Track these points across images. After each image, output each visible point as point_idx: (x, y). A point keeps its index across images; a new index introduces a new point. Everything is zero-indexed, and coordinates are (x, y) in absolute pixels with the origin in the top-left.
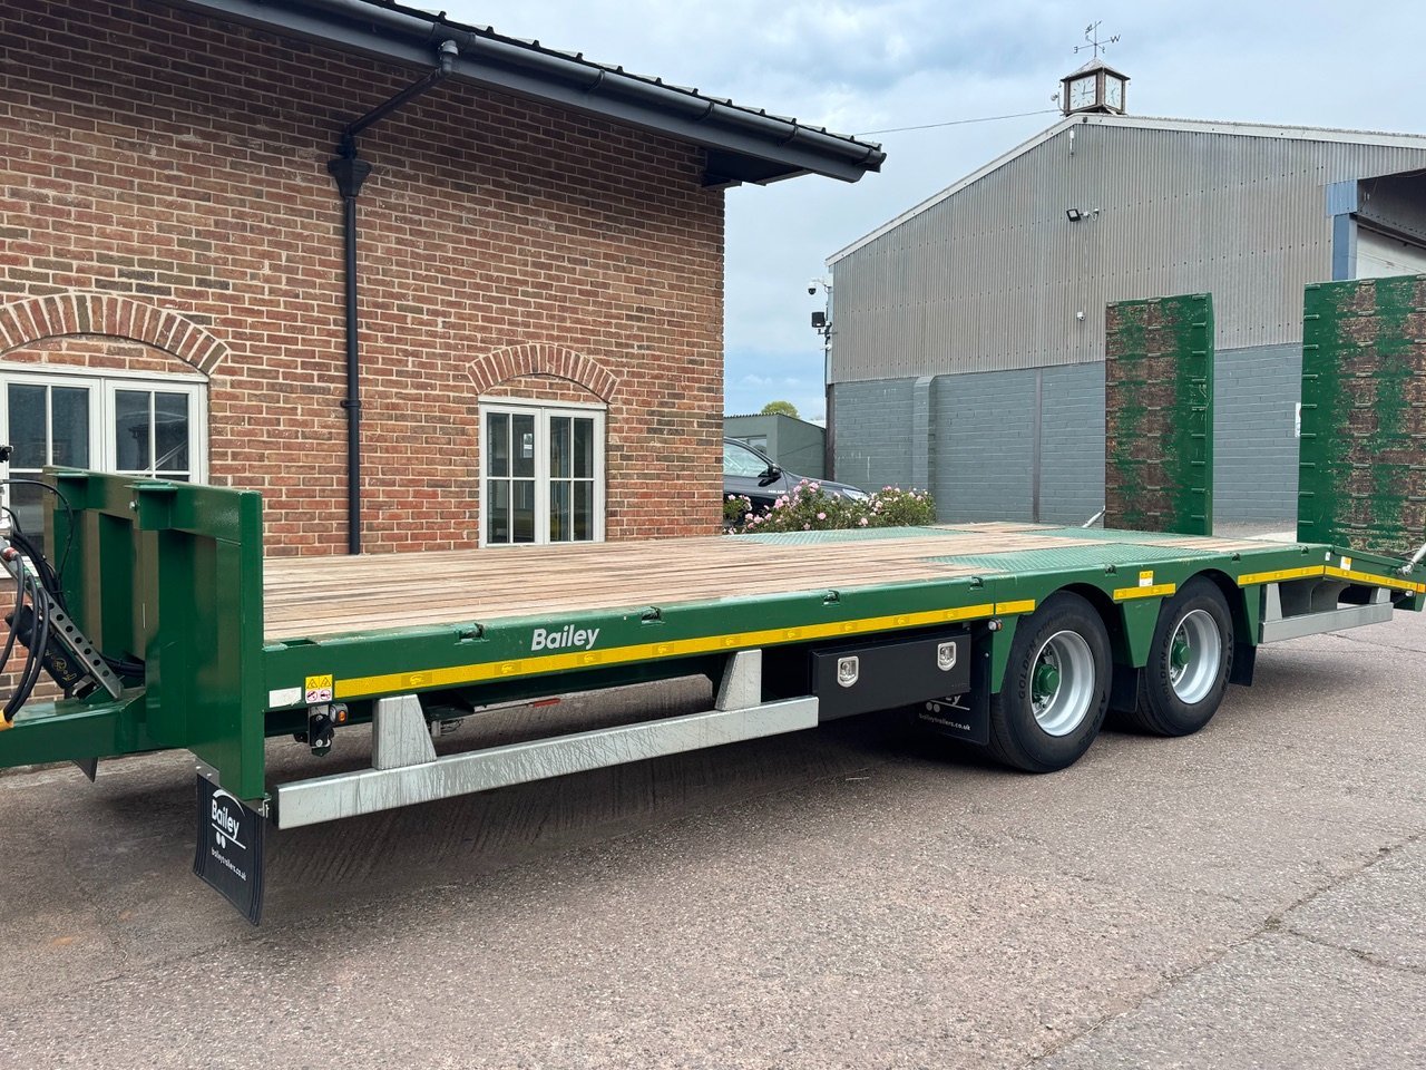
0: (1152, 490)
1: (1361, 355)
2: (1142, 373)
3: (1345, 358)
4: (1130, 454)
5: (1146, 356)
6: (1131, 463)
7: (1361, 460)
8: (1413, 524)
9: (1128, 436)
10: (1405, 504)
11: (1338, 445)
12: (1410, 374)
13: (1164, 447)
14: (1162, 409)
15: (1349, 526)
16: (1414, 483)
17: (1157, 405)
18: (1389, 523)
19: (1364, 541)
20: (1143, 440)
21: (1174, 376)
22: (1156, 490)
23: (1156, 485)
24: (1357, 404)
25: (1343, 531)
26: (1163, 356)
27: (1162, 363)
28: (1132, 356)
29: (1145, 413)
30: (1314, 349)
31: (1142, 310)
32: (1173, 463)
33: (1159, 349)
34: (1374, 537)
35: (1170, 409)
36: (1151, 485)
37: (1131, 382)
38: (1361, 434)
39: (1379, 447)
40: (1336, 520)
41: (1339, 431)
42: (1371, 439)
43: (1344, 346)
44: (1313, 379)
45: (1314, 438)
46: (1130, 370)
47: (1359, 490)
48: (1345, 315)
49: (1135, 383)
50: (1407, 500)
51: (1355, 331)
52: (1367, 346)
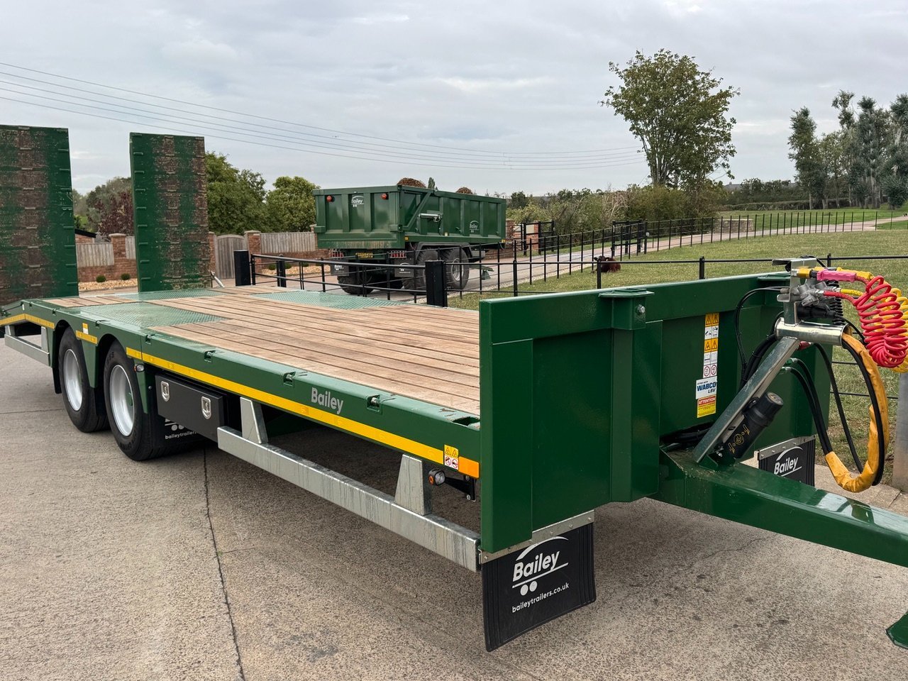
0: (34, 268)
1: (169, 179)
2: (18, 182)
3: (160, 180)
4: (12, 242)
5: (20, 169)
6: (11, 249)
7: (175, 240)
8: (205, 273)
9: (8, 228)
10: (200, 262)
11: (161, 231)
12: (196, 191)
13: (41, 236)
14: (37, 209)
15: (171, 278)
16: (204, 251)
17: (33, 206)
18: (193, 274)
19: (181, 285)
20: (22, 231)
21: (45, 185)
22: (37, 268)
23: (38, 264)
24: (170, 208)
25: (168, 281)
26: (34, 170)
27: (34, 175)
28: (8, 168)
29: (22, 211)
30: (142, 173)
31: (12, 134)
32: (50, 247)
33: (31, 165)
34: (186, 282)
35: (45, 209)
36: (32, 263)
37: (8, 188)
38: (173, 225)
39: (184, 232)
40: (164, 275)
41: (160, 223)
42: (178, 227)
43: (159, 173)
44: (143, 191)
45: (145, 228)
46: (6, 179)
47: (175, 257)
48: (158, 154)
49: (11, 189)
50: (201, 260)
51: (164, 165)
52: (173, 174)
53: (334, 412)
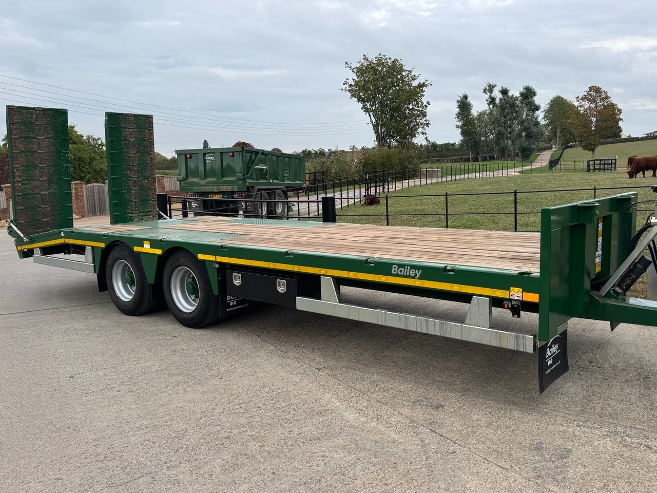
0: (45, 208)
1: (131, 144)
2: (35, 147)
3: (126, 145)
4: (30, 190)
5: (36, 138)
6: (30, 194)
7: (135, 186)
8: (154, 209)
9: (28, 180)
10: (151, 202)
11: (126, 181)
12: (148, 153)
13: (49, 184)
14: (47, 166)
15: (133, 213)
16: (153, 194)
17: (44, 164)
18: (146, 210)
19: (138, 218)
20: (37, 182)
21: (52, 149)
22: (46, 207)
23: (47, 205)
24: (131, 164)
25: (130, 215)
26: (45, 138)
27: (46, 142)
28: (28, 137)
29: (37, 168)
30: (114, 140)
31: (31, 113)
32: (55, 193)
33: (43, 135)
34: (142, 216)
35: (52, 166)
36: (44, 204)
37: (28, 151)
38: (134, 176)
39: (141, 181)
40: (128, 211)
41: (126, 175)
42: (137, 178)
43: (125, 140)
44: (114, 153)
45: (116, 178)
46: (27, 145)
47: (135, 198)
48: (124, 127)
49: (30, 152)
50: (151, 200)
51: (128, 134)
52: (133, 141)
53: (414, 277)
